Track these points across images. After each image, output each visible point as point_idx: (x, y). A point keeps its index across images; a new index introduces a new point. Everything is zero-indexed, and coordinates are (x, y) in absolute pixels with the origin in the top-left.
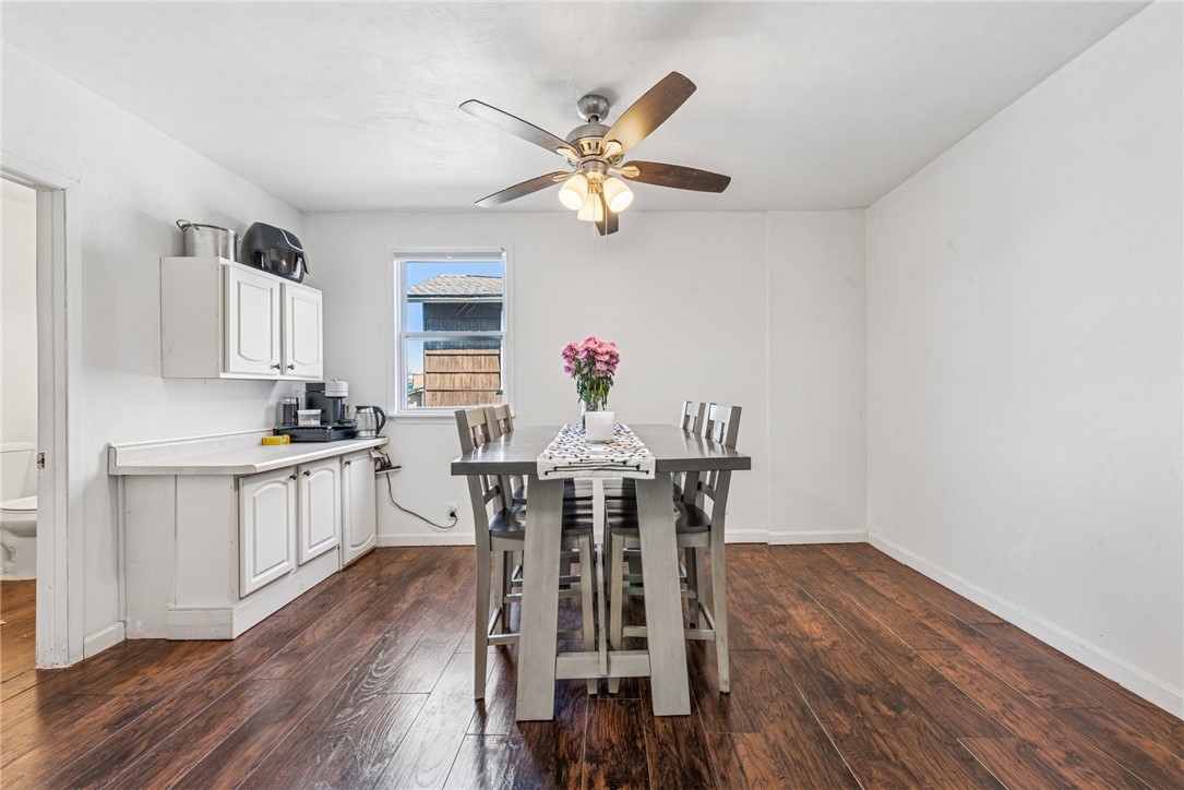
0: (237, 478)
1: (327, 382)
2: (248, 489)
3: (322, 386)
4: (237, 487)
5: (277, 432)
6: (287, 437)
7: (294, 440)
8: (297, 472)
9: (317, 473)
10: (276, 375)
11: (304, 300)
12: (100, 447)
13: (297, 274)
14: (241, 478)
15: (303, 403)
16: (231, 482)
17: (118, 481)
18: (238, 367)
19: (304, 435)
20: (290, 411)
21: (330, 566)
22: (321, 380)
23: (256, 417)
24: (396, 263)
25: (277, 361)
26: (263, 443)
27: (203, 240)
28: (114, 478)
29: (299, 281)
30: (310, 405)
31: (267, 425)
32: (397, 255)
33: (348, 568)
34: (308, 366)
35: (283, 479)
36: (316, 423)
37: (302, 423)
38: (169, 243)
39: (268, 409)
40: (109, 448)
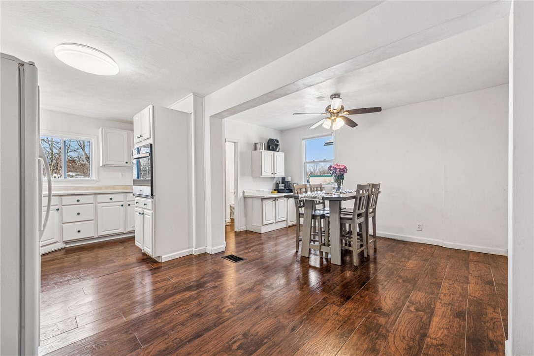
0: (262, 199)
1: (286, 177)
2: (264, 201)
3: (285, 178)
4: (262, 201)
5: (275, 190)
6: (276, 191)
7: (278, 192)
8: (275, 199)
9: (280, 200)
10: (273, 176)
11: (279, 156)
12: (242, 191)
13: (278, 150)
14: (263, 199)
15: (281, 182)
16: (261, 200)
17: (245, 198)
18: (264, 174)
19: (281, 191)
20: (277, 184)
21: (284, 225)
22: (284, 176)
23: (270, 186)
24: (303, 142)
25: (273, 172)
26: (272, 192)
27: (259, 146)
28: (244, 197)
29: (278, 151)
30: (282, 184)
31: (273, 188)
32: (303, 139)
33: (289, 227)
34: (280, 173)
35: (272, 200)
36: (283, 188)
37: (280, 188)
38: (253, 148)
39: (273, 184)
40: (244, 191)
